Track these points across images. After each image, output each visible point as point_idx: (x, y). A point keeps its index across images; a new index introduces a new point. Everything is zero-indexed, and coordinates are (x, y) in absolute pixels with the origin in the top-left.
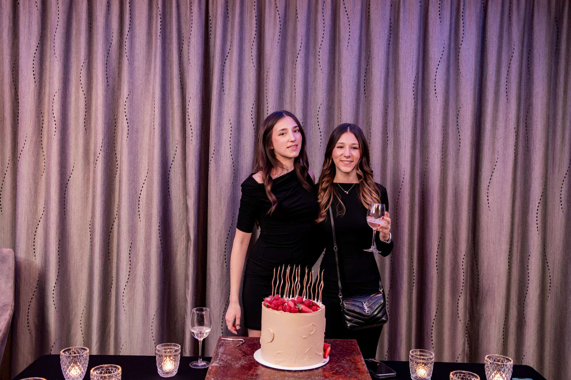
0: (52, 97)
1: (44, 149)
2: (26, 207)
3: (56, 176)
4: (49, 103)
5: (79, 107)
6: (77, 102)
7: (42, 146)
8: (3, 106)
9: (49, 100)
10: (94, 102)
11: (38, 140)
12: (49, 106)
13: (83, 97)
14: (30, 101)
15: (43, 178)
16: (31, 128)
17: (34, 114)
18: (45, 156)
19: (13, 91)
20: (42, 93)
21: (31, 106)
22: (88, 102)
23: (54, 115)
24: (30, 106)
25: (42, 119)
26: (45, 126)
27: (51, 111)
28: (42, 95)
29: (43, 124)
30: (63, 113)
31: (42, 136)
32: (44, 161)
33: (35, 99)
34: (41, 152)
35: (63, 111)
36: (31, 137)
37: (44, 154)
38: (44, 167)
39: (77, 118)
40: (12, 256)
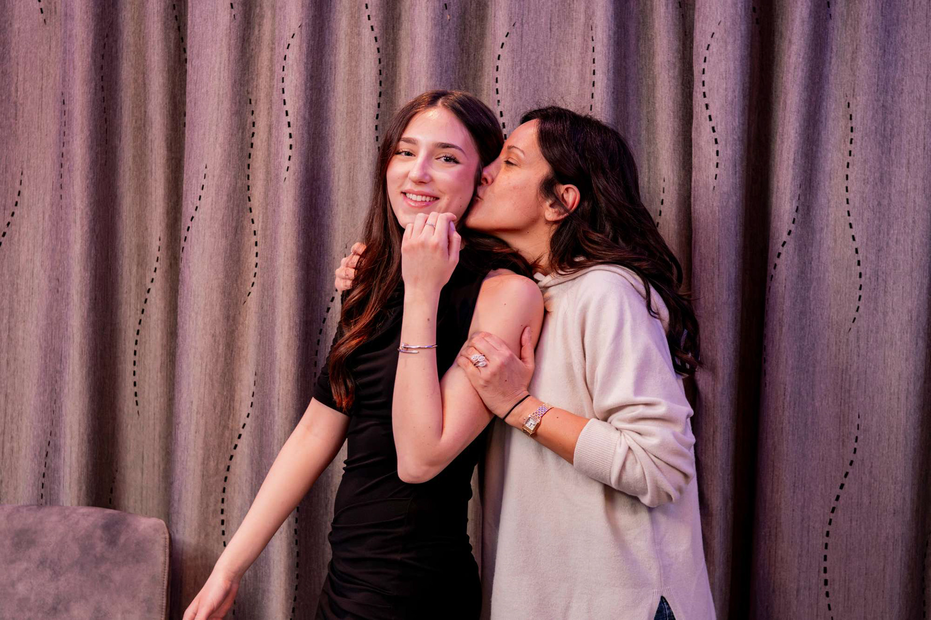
0: (281, 50)
1: (257, 214)
2: (202, 390)
3: (292, 295)
4: (272, 71)
5: (359, 82)
6: (353, 64)
7: (249, 204)
8: (145, 84)
9: (271, 60)
10: (404, 63)
11: (239, 185)
12: (272, 78)
13: (374, 46)
14: (217, 66)
15: (252, 303)
16: (219, 150)
17: (226, 105)
18: (259, 233)
19: (172, 36)
20: (253, 39)
21: (220, 79)
22: (388, 64)
23: (287, 108)
24: (216, 82)
25: (250, 121)
26: (260, 141)
27: (276, 95)
28: (252, 47)
29: (253, 134)
30: (314, 98)
31: (250, 172)
32: (255, 249)
33: (232, 58)
34: (247, 223)
35: (312, 95)
36: (220, 177)
37: (254, 227)
38: (256, 270)
39: (353, 115)
40: (162, 542)
